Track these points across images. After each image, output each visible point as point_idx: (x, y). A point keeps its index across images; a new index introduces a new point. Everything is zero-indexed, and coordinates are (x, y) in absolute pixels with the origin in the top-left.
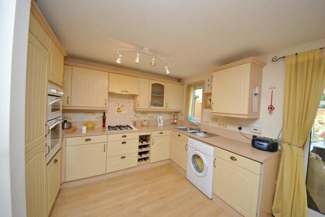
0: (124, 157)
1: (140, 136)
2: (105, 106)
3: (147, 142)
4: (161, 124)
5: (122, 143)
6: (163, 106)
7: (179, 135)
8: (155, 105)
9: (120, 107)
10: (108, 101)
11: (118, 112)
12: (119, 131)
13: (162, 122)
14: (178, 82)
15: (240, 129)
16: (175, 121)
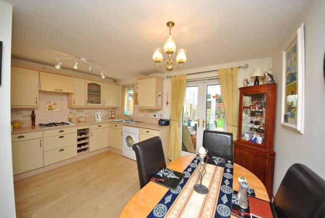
0: (63, 150)
1: (78, 130)
2: (35, 105)
3: (86, 135)
4: (99, 120)
5: (60, 137)
6: (100, 103)
7: (116, 126)
8: (92, 102)
9: (51, 104)
10: (39, 99)
11: (49, 110)
12: (54, 127)
13: (100, 117)
14: (114, 82)
15: (155, 116)
16: (113, 116)
